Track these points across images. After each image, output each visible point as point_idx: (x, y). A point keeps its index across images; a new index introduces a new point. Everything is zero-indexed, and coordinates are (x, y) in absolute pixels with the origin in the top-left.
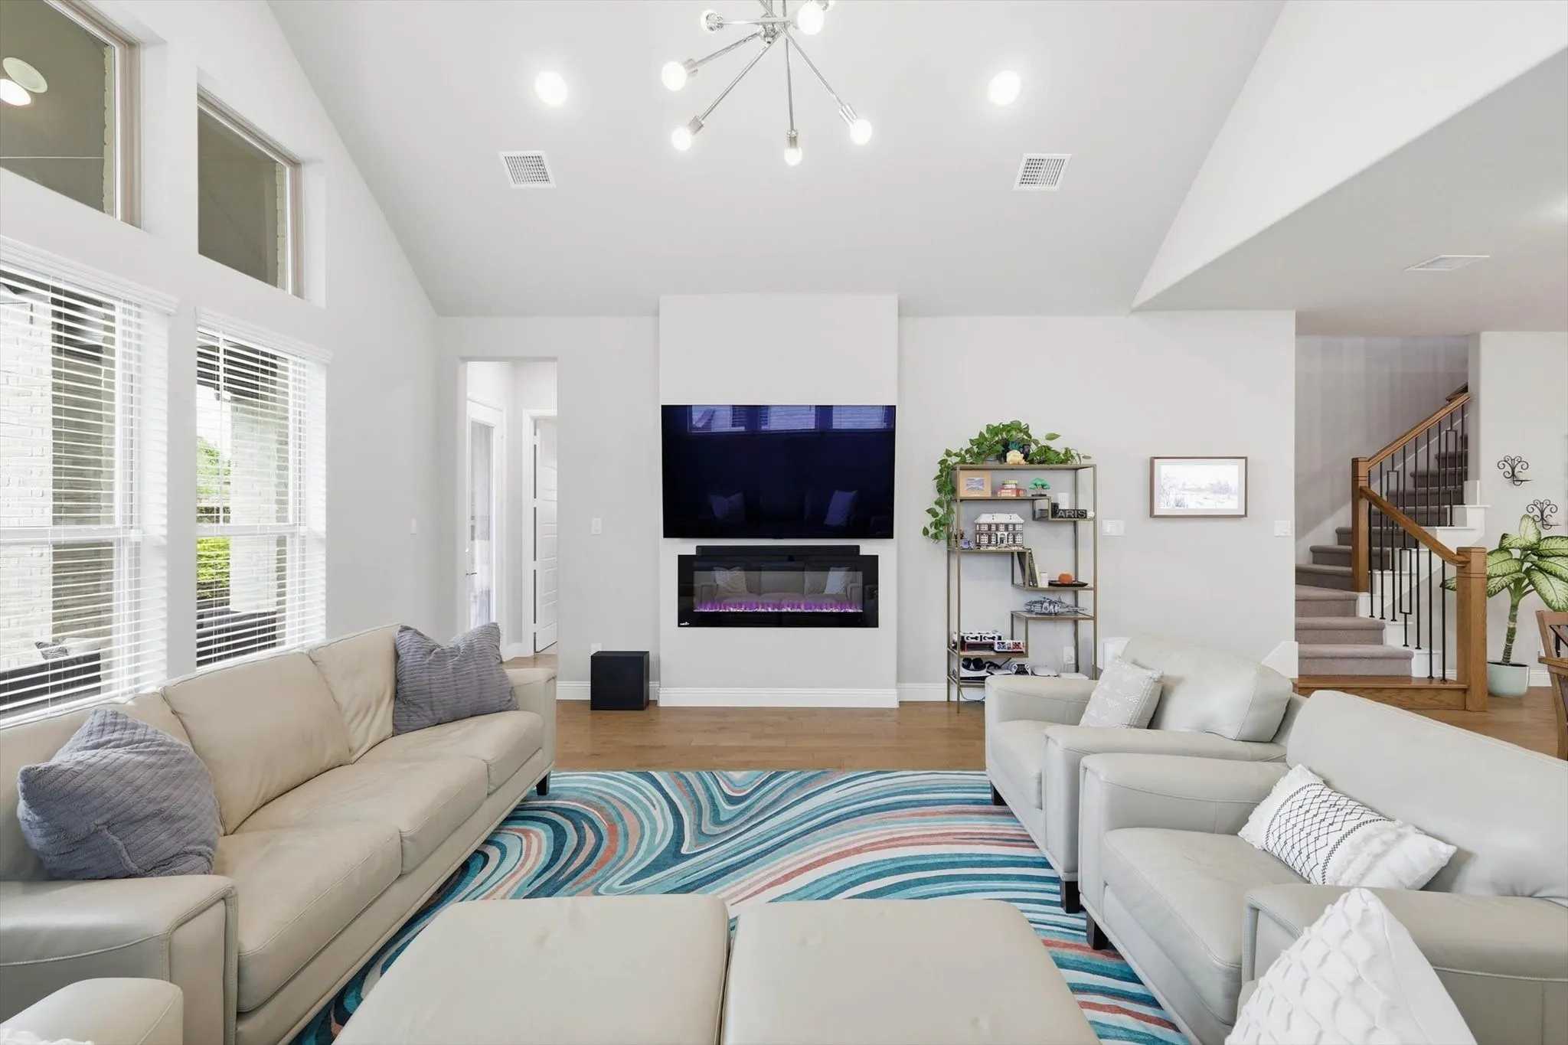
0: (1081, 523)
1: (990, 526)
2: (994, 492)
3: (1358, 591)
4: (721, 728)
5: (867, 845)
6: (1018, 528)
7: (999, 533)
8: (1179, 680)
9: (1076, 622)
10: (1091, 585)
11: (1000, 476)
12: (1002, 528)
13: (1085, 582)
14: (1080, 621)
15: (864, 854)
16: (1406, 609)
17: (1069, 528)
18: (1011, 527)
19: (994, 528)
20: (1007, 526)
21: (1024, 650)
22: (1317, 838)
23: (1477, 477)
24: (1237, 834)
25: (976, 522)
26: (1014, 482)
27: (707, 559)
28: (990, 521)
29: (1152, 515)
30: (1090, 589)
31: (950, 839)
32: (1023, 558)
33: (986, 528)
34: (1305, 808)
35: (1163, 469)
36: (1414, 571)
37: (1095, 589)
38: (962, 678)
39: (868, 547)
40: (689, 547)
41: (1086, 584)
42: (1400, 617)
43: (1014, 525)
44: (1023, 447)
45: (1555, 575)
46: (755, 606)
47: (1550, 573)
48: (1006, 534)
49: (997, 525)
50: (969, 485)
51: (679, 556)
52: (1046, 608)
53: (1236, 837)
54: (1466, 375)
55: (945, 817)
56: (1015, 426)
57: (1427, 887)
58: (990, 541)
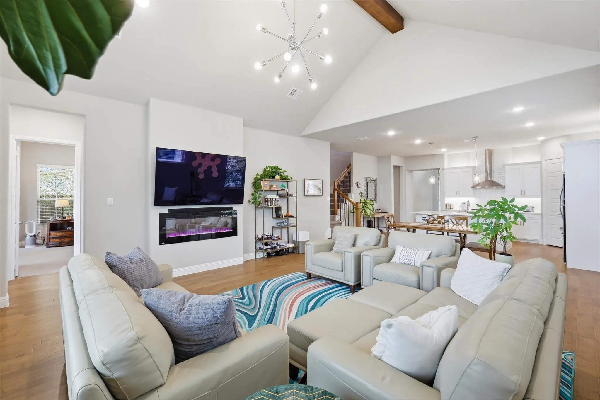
0: (290, 198)
1: (271, 199)
2: (270, 188)
3: (335, 214)
4: (194, 282)
5: (298, 295)
6: (278, 199)
7: (273, 201)
8: (358, 235)
9: (288, 228)
10: (295, 216)
11: (271, 183)
12: (274, 199)
13: (294, 215)
14: (289, 228)
15: (299, 298)
16: (346, 218)
17: (286, 200)
18: (276, 199)
19: (272, 200)
20: (275, 199)
21: (280, 238)
22: (411, 256)
23: (353, 186)
24: (390, 262)
25: (265, 198)
26: (276, 185)
27: (172, 214)
28: (271, 197)
29: (304, 195)
30: (295, 217)
31: (311, 289)
32: (278, 209)
33: (269, 200)
34: (406, 252)
35: (307, 182)
36: (344, 209)
37: (296, 217)
38: (265, 249)
39: (235, 207)
40: (165, 210)
41: (294, 216)
42: (344, 220)
43: (277, 199)
44: (279, 174)
45: (368, 208)
46: (192, 233)
47: (367, 208)
48: (275, 201)
49: (273, 199)
50: (265, 185)
51: (160, 214)
52: (285, 224)
53: (390, 263)
54: (350, 162)
55: (302, 285)
56: (276, 167)
57: (428, 259)
58: (271, 204)
